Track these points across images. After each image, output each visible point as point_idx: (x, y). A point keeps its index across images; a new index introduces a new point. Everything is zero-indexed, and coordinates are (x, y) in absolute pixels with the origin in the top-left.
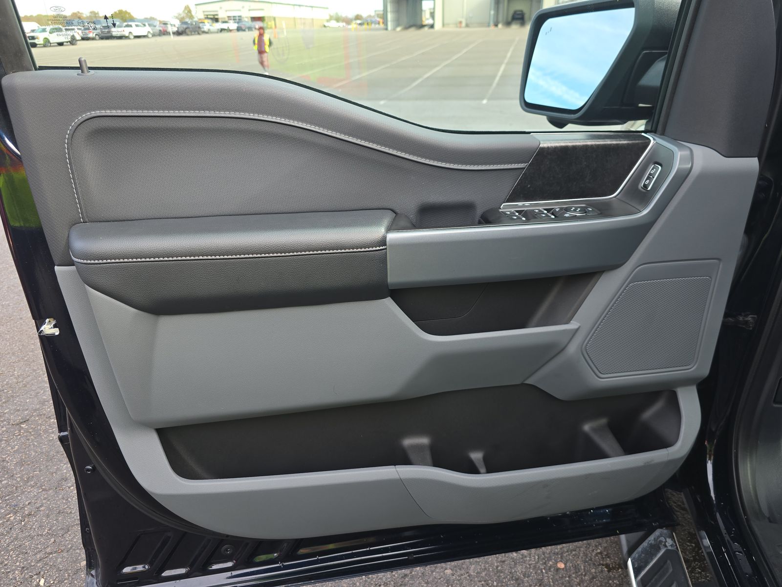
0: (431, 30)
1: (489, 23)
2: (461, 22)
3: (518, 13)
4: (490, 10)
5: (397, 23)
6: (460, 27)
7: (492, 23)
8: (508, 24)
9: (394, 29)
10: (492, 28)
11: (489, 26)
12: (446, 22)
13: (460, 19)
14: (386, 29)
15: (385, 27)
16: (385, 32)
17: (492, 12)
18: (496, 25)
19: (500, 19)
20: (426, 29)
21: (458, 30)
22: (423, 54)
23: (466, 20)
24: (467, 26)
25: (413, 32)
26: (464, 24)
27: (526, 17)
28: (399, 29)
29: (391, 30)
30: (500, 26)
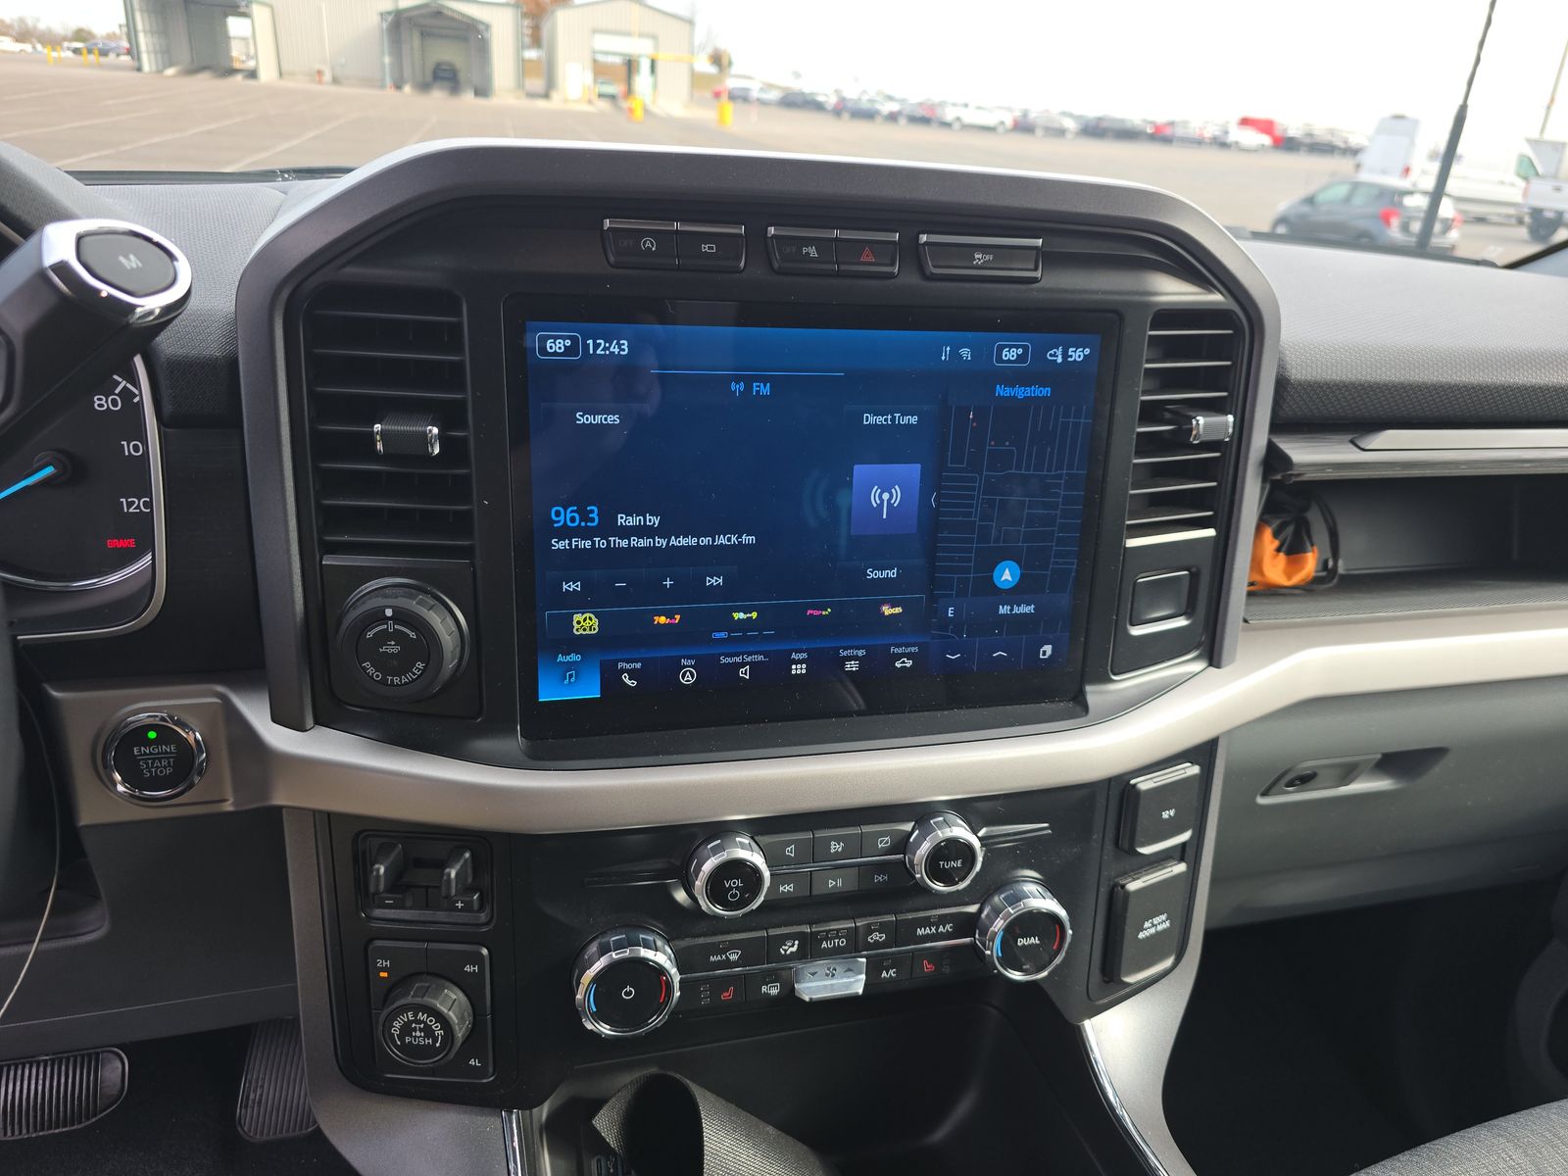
0: (251, 82)
1: (383, 80)
2: (320, 73)
3: (443, 67)
4: (383, 54)
5: (167, 57)
6: (320, 82)
7: (389, 82)
8: (424, 87)
9: (160, 72)
10: (390, 92)
11: (382, 86)
12: (285, 68)
13: (317, 66)
14: (139, 69)
15: (136, 64)
16: (135, 74)
17: (387, 60)
18: (398, 87)
19: (407, 72)
20: (239, 77)
21: (315, 87)
22: (210, 132)
23: (333, 69)
24: (336, 81)
25: (204, 81)
26: (327, 77)
27: (462, 76)
28: (170, 71)
29: (150, 72)
30: (407, 89)
